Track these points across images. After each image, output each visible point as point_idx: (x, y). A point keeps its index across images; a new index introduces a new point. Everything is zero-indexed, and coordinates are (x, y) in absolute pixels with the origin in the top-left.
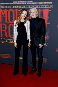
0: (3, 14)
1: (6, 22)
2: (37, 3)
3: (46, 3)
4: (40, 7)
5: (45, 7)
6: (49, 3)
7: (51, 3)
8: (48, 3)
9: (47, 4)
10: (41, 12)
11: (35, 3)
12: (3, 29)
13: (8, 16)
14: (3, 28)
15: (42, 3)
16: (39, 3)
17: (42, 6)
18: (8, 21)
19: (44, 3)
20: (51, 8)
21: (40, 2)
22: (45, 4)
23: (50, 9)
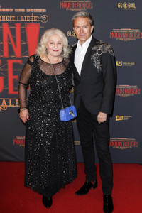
2: (11, 10)
3: (32, 10)
4: (20, 18)
5: (30, 18)
6: (40, 10)
7: (44, 11)
8: (36, 10)
9: (35, 14)
10: (22, 30)
11: (8, 10)
15: (23, 10)
16: (16, 10)
17: (24, 18)
19: (28, 10)
20: (44, 21)
21: (18, 8)
22: (30, 14)
23: (42, 24)
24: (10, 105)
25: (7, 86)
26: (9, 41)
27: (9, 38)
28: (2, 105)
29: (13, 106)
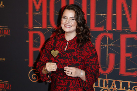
0: (38, 7)
1: (44, 26)
12: (34, 46)
13: (48, 10)
14: (34, 43)
18: (48, 23)
24: (121, 89)
25: (119, 66)
26: (124, 12)
27: (123, 8)
28: (112, 88)
29: (124, 89)
